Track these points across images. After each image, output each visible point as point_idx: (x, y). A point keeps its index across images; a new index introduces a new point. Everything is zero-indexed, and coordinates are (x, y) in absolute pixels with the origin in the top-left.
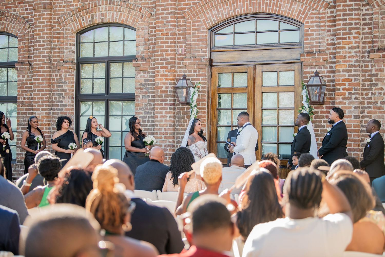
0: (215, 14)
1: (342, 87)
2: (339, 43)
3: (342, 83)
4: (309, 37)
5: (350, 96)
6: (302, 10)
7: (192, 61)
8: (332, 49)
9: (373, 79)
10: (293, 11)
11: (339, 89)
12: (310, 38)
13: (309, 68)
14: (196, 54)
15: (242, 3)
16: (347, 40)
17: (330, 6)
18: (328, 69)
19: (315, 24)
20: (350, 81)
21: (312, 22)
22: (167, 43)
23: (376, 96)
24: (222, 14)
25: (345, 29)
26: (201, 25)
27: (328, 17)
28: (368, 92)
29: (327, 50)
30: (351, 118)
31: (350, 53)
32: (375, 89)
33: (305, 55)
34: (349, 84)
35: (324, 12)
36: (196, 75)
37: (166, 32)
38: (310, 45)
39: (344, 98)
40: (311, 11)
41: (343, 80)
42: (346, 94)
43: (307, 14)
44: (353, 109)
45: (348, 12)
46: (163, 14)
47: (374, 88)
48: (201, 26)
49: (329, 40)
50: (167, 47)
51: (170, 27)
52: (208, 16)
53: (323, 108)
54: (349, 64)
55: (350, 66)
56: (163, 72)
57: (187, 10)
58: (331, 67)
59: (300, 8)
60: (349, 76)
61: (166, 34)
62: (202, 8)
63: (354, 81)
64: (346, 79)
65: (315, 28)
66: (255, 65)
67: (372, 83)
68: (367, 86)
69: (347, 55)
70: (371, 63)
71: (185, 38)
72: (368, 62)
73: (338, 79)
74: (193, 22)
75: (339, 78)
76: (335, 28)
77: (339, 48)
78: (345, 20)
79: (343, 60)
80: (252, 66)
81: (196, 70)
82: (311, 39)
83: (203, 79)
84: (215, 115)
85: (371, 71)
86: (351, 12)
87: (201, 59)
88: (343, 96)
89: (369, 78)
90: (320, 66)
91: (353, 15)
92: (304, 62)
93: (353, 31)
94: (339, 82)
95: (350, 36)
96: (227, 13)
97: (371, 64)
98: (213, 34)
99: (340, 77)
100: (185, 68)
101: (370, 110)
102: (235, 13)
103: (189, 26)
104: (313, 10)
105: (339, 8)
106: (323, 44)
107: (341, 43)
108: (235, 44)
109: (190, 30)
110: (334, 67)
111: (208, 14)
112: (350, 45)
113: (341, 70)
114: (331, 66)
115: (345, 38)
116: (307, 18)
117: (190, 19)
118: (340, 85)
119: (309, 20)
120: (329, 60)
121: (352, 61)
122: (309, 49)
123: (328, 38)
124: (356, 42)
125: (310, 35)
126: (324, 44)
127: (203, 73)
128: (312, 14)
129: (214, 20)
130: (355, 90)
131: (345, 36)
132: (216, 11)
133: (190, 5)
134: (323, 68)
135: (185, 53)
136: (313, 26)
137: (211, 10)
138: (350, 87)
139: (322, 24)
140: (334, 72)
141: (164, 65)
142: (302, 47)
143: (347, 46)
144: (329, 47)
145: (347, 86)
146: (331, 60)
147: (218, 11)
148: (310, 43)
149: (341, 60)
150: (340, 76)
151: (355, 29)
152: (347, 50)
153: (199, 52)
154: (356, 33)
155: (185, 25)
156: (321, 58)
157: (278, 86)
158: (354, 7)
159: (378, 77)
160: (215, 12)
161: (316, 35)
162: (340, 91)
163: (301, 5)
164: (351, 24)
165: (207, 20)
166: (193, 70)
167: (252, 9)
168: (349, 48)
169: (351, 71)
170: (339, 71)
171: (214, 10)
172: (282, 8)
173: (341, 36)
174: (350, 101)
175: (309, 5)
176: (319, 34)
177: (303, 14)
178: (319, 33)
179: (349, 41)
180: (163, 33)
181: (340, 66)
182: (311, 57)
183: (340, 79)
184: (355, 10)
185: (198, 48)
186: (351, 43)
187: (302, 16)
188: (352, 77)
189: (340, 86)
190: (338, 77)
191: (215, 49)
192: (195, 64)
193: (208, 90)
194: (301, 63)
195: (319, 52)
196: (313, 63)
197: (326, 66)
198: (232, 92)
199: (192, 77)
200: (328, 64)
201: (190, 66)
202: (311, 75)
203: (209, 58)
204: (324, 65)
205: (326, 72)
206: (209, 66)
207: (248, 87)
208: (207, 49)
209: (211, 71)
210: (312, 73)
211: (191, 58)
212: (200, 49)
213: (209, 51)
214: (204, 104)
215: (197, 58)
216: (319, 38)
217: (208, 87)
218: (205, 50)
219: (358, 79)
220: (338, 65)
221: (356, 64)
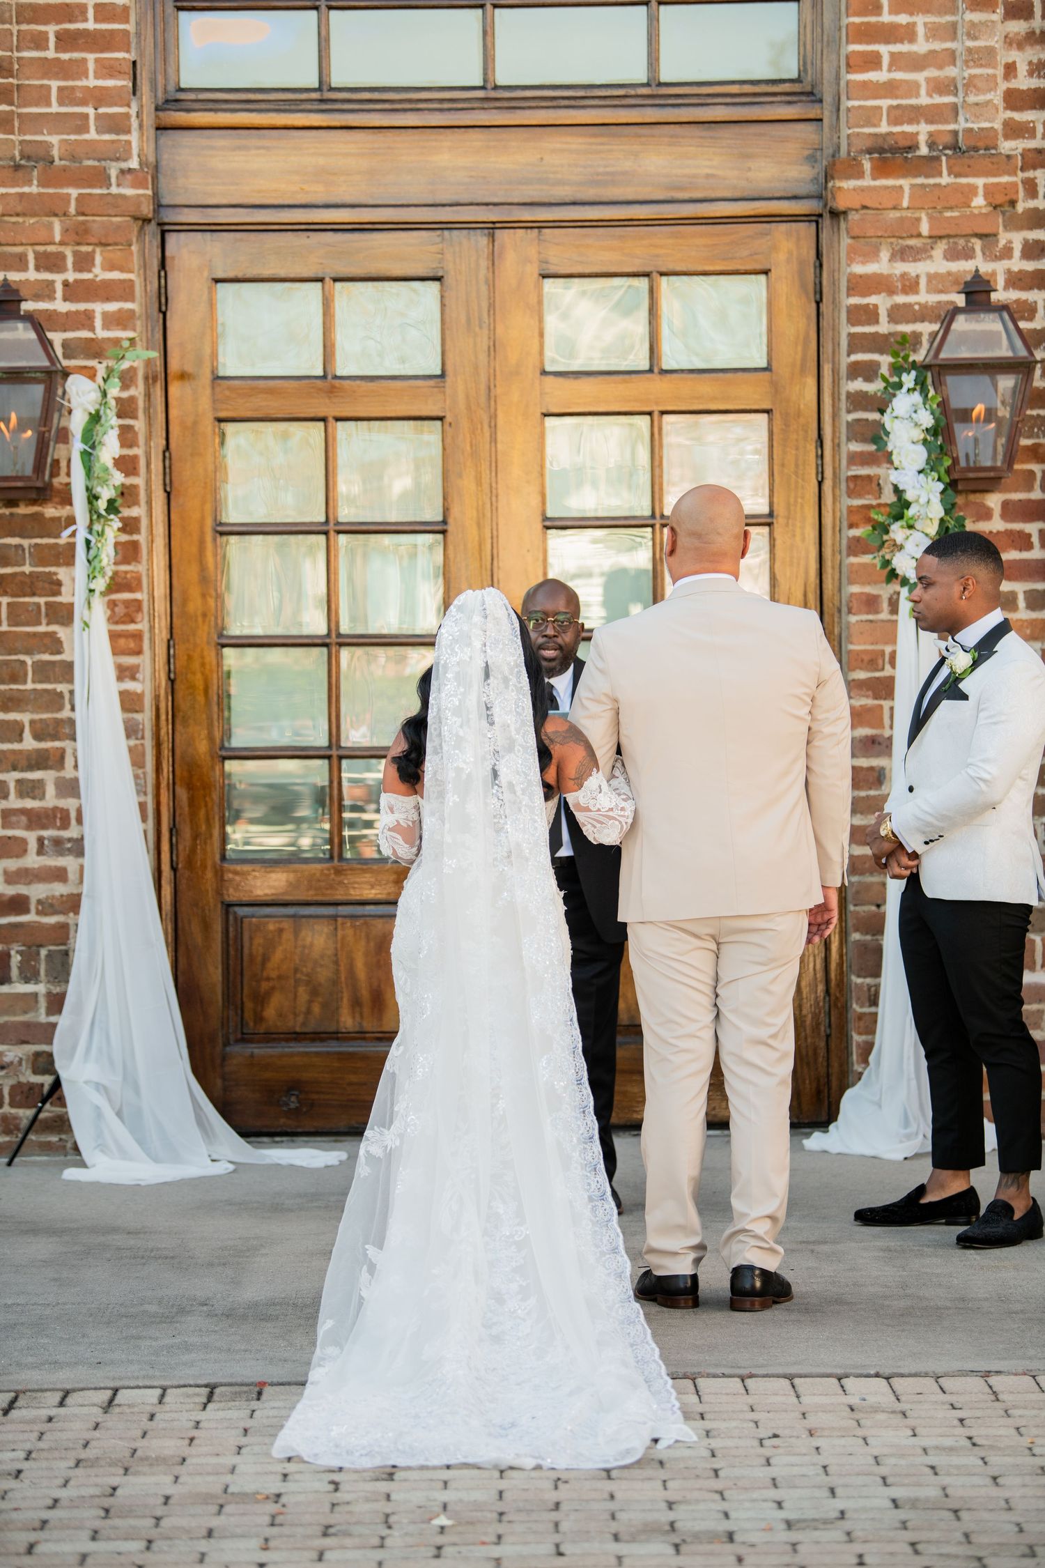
4: (884, 50)
7: (34, 189)
12: (892, 54)
13: (885, 255)
14: (54, 139)
18: (1018, 264)
29: (1007, 137)
33: (867, 165)
36: (59, 288)
38: (895, 102)
49: (1022, 69)
53: (986, 515)
58: (1036, 250)
66: (492, 228)
80: (481, 240)
81: (63, 257)
82: (898, 61)
83: (113, 320)
84: (203, 568)
87: (101, 178)
90: (962, 242)
92: (853, 216)
98: (171, 5)
106: (981, 98)
108: (337, 80)
114: (1038, 241)
120: (1023, 205)
122: (884, 128)
123: (1014, 55)
125: (890, 34)
126: (989, 96)
127: (116, 275)
134: (980, 254)
142: (827, 113)
144: (1018, 116)
146: (1032, 204)
148: (890, 89)
153: (80, 124)
156: (973, 190)
157: (654, 368)
161: (934, 32)
166: (38, 256)
176: (951, 31)
178: (954, 26)
182: (905, 183)
185: (66, 96)
191: (188, 111)
192: (55, 209)
193: (148, 395)
194: (815, 219)
195: (955, 147)
196: (918, 220)
197: (1002, 242)
198: (330, 411)
199: (26, 306)
200: (1020, 228)
201: (20, 219)
202: (901, 299)
203: (154, 172)
204: (987, 237)
205: (1000, 282)
206: (152, 228)
207: (449, 379)
208: (133, 111)
209: (163, 265)
210: (910, 285)
211: (17, 167)
212: (83, 103)
213: (149, 119)
214: (128, 494)
215: (64, 169)
216: (952, 57)
217: (146, 378)
218: (127, 116)
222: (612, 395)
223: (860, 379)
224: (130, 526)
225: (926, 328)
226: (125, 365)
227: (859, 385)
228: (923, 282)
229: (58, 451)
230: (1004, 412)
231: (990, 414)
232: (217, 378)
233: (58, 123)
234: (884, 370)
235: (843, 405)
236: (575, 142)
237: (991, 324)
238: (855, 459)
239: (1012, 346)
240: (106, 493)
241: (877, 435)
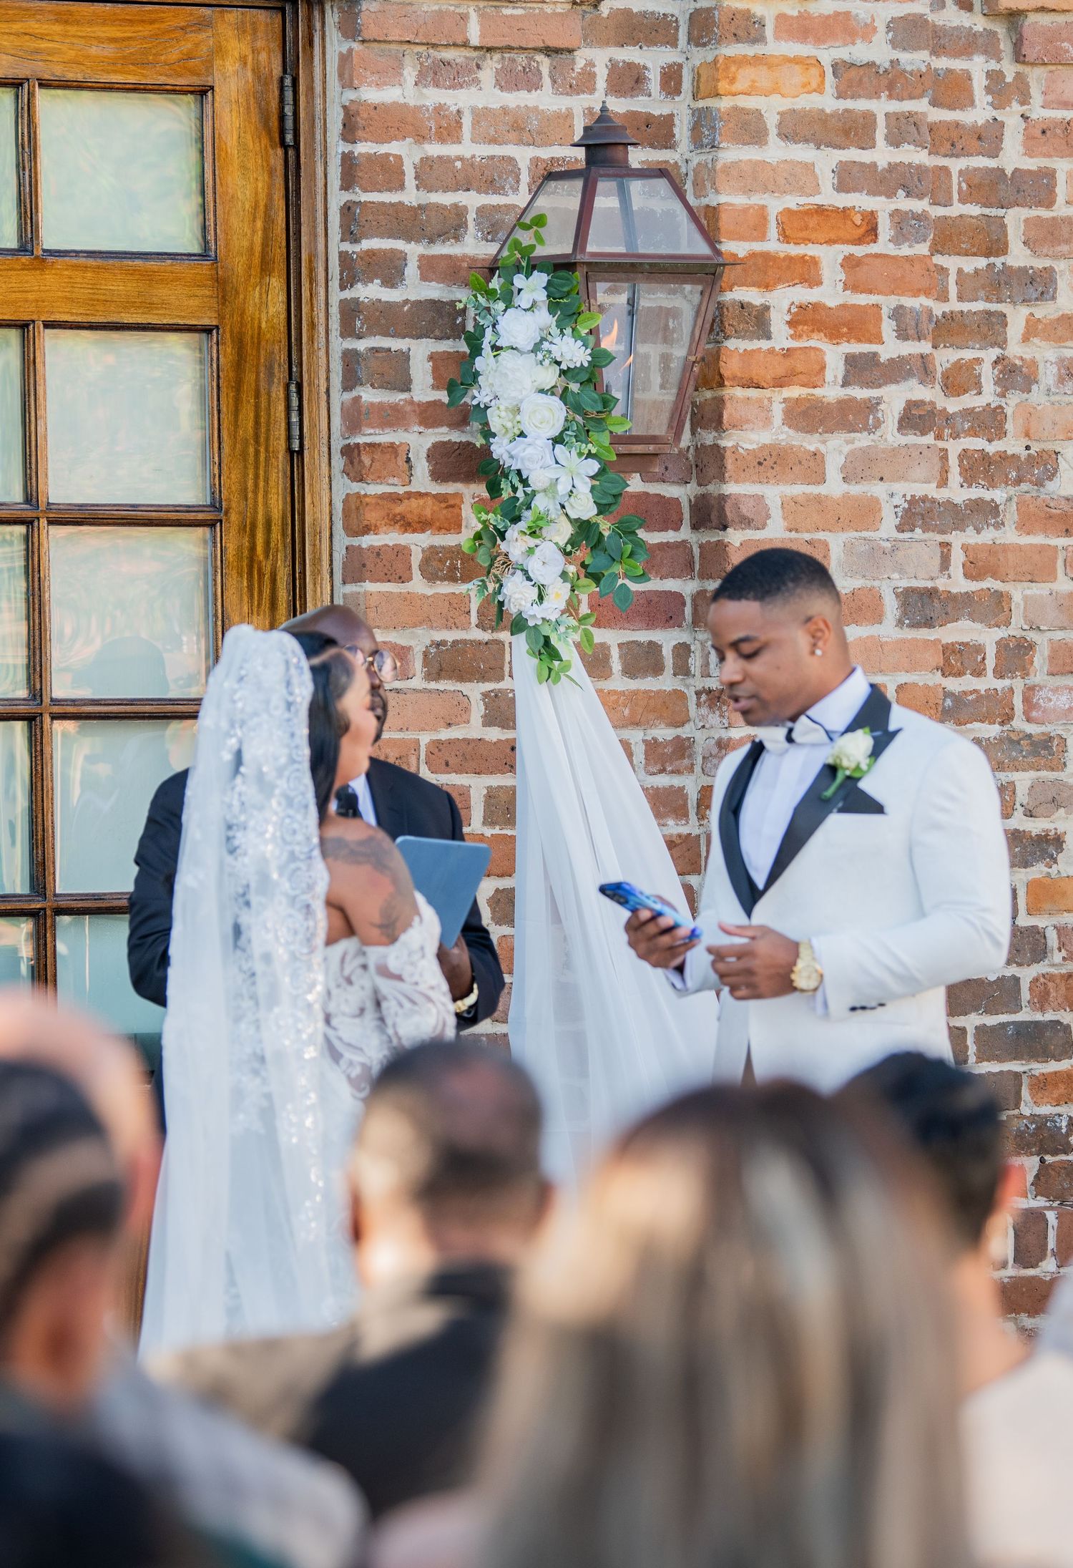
1: (781, 300)
3: (790, 259)
5: (860, 393)
9: (1015, 219)
11: (758, 321)
13: (409, 73)
18: (602, 100)
20: (859, 241)
23: (1037, 396)
28: (968, 355)
30: (878, 617)
32: (1032, 330)
34: (850, 263)
39: (805, 416)
41: (794, 225)
42: (829, 375)
44: (888, 526)
47: (1017, 317)
54: (843, 53)
55: (852, 78)
58: (628, 79)
60: (842, 187)
63: (897, 240)
64: (820, 210)
67: (998, 261)
68: (961, 298)
70: (993, 65)
72: (968, 44)
73: (745, 210)
75: (756, 200)
79: (793, 9)
85: (989, 138)
88: (795, 392)
89: (974, 210)
90: (521, 59)
94: (758, 247)
97: (989, 75)
99: (765, 189)
101: (988, 536)
110: (653, 80)
113: (772, 121)
114: (630, 66)
118: (764, 271)
120: (610, 4)
121: (867, 32)
130: (902, 335)
134: (547, 81)
138: (862, 299)
145: (831, 292)
149: (765, 12)
150: (757, 178)
157: (28, 247)
159: (1049, 203)
162: (768, 337)
169: (859, 130)
170: (751, 130)
174: (863, 440)
181: (761, 76)
183: (762, 212)
188: (873, 193)
189: (767, 287)
190: (749, 191)
194: (280, 5)
196: (464, 18)
197: (580, 64)
200: (607, 43)
202: (435, 149)
204: (559, 54)
210: (449, 128)
219: (920, 217)
220: (743, 61)
221: (914, 60)
223: (377, 281)
225: (473, 201)
228: (467, 121)
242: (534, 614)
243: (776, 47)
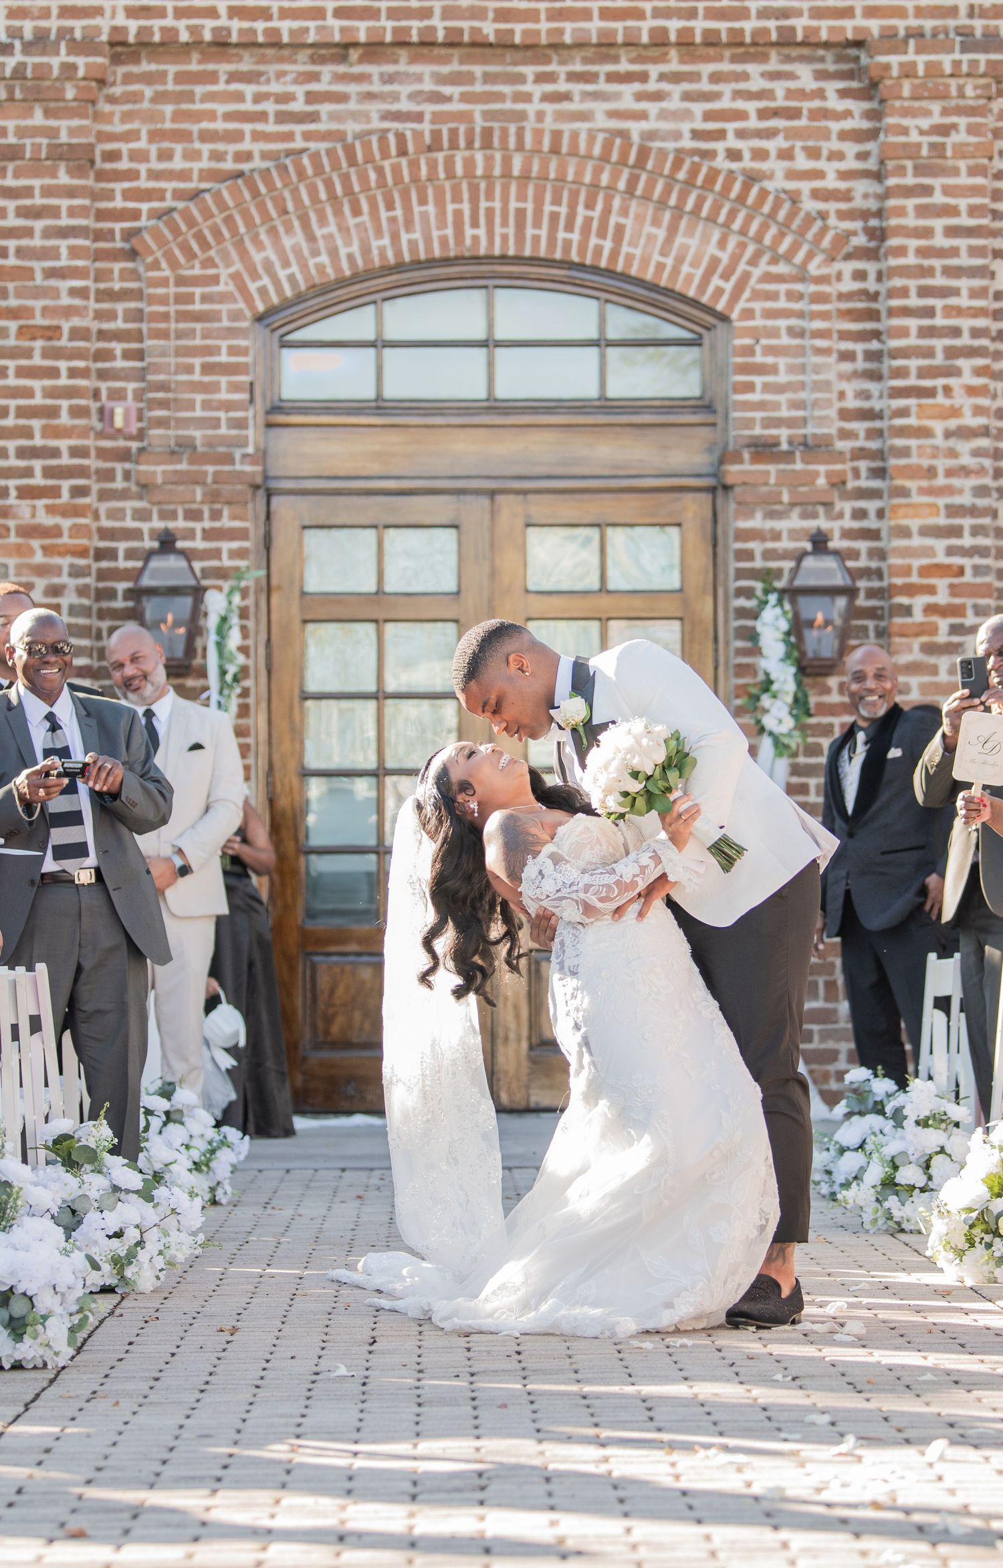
0: (297, 250)
1: (919, 602)
2: (903, 412)
3: (922, 584)
4: (757, 380)
5: (955, 639)
6: (725, 257)
7: (184, 467)
8: (862, 434)
10: (680, 260)
11: (907, 611)
12: (762, 383)
13: (759, 515)
14: (197, 434)
15: (431, 208)
16: (940, 399)
17: (848, 249)
18: (848, 523)
19: (782, 323)
20: (956, 577)
21: (770, 314)
22: (54, 373)
24: (334, 253)
25: (929, 353)
26: (224, 297)
27: (842, 297)
29: (840, 439)
31: (953, 454)
33: (746, 455)
34: (952, 586)
35: (825, 271)
36: (199, 532)
37: (47, 322)
38: (764, 414)
39: (929, 649)
40: (763, 266)
41: (925, 571)
42: (941, 632)
43: (746, 276)
45: (939, 281)
46: (29, 233)
48: (220, 302)
49: (850, 394)
50: (50, 393)
51: (66, 301)
52: (257, 257)
54: (949, 500)
55: (953, 511)
56: (33, 516)
57: (143, 222)
58: (860, 514)
59: (712, 249)
60: (948, 555)
61: (48, 333)
62: (229, 220)
63: (973, 576)
64: (937, 565)
65: (785, 340)
66: (492, 494)
69: (942, 464)
71: (139, 355)
73: (901, 565)
74: (181, 281)
75: (907, 561)
76: (874, 345)
77: (903, 432)
78: (929, 312)
79: (924, 483)
80: (485, 501)
81: (202, 512)
82: (767, 388)
83: (234, 554)
84: (292, 723)
86: (954, 283)
87: (229, 459)
88: (925, 639)
90: (810, 508)
91: (964, 293)
92: (738, 490)
93: (964, 364)
94: (907, 580)
95: (952, 381)
96: (355, 249)
98: (276, 345)
99: (911, 557)
100: (140, 498)
102: (398, 252)
103: (163, 300)
104: (774, 261)
105: (901, 261)
106: (822, 413)
107: (914, 410)
108: (388, 394)
109: (165, 317)
110: (872, 514)
111: (260, 246)
112: (953, 423)
113: (915, 529)
114: (861, 508)
115: (930, 393)
116: (747, 294)
117: (164, 264)
118: (910, 590)
119: (758, 306)
120: (851, 484)
121: (960, 491)
122: (758, 431)
123: (844, 385)
124: (978, 411)
125: (761, 370)
126: (827, 412)
127: (237, 524)
128: (768, 278)
129: (292, 278)
130: (976, 615)
131: (927, 383)
132: (300, 237)
133: (162, 199)
134: (822, 516)
135: (140, 425)
136: (774, 333)
137: (273, 231)
138: (958, 601)
139: (818, 325)
140: (873, 535)
141: (38, 480)
142: (719, 420)
143: (938, 427)
144: (848, 425)
145: (942, 598)
146: (857, 483)
147: (311, 238)
148: (761, 406)
149: (912, 485)
150: (908, 552)
151: (971, 352)
152: (939, 441)
153: (216, 423)
154: (978, 372)
155: (138, 295)
156: (816, 474)
157: (603, 589)
158: (964, 261)
160: (294, 240)
161: (791, 369)
162: (912, 616)
163: (716, 236)
164: (956, 332)
165: (255, 277)
166: (185, 511)
167: (477, 238)
168: (948, 435)
169: (956, 532)
170: (905, 532)
171: (289, 230)
172: (630, 244)
173: (912, 381)
175: (758, 239)
176: (802, 369)
177: (726, 277)
178: (805, 365)
179: (947, 402)
180: (28, 327)
181: (910, 511)
182: (772, 468)
183: (910, 566)
184: (973, 272)
185: (207, 405)
186: (955, 412)
187: (721, 283)
188: (962, 557)
189: (912, 596)
190: (903, 558)
191: (288, 414)
192: (196, 479)
193: (257, 604)
194: (712, 490)
195: (805, 444)
196: (780, 493)
197: (837, 508)
198: (381, 616)
199: (180, 544)
200: (848, 499)
201: (173, 487)
202: (770, 545)
203: (262, 456)
204: (828, 505)
205: (837, 534)
206: (261, 493)
207: (463, 594)
208: (250, 414)
209: (268, 516)
210: (776, 536)
211: (173, 453)
212: (218, 409)
213: (261, 420)
214: (244, 672)
215: (204, 454)
216: (802, 386)
217: (256, 592)
218: (246, 419)
219: (988, 568)
220: (900, 506)
221: (982, 502)
222: (575, 605)
223: (742, 598)
224: (245, 693)
225: (787, 565)
226: (243, 584)
227: (742, 602)
228: (784, 534)
229: (199, 643)
230: (838, 622)
231: (827, 623)
232: (303, 594)
233: (201, 423)
234: (759, 593)
235: (732, 615)
236: (550, 436)
237: (830, 563)
238: (740, 652)
239: (844, 578)
240: (232, 670)
241: (752, 635)
242: (777, 729)
243: (916, 499)
